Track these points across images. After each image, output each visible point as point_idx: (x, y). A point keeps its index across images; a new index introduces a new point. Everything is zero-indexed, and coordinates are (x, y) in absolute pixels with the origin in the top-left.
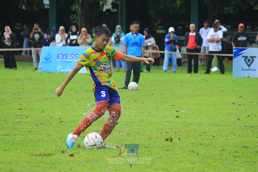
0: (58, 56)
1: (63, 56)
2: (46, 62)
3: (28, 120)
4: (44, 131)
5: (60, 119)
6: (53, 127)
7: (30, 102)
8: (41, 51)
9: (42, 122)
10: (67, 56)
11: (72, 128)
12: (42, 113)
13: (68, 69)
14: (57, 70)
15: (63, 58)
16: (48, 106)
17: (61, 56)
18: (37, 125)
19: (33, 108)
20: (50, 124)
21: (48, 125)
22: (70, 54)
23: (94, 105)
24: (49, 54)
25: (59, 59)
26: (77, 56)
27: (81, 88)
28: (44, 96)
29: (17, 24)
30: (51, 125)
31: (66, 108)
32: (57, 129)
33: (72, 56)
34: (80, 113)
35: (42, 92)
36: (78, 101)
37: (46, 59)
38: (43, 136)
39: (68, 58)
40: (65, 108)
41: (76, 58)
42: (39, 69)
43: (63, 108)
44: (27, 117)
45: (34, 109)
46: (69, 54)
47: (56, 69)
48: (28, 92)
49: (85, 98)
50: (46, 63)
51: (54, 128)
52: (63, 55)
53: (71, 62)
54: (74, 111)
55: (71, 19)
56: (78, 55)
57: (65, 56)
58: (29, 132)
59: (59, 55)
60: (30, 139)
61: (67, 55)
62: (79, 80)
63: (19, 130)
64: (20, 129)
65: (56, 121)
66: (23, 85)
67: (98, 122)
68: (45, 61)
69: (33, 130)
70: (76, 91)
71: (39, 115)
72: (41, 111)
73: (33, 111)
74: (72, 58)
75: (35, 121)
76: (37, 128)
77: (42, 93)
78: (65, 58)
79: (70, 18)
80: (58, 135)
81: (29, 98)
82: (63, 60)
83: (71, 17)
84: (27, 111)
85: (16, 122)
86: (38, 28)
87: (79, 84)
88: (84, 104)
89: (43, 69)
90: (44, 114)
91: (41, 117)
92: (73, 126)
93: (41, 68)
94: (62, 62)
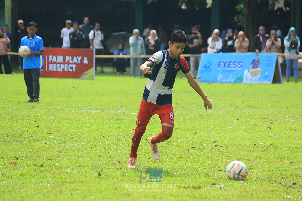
0: (219, 64)
1: (225, 64)
2: (206, 71)
3: (179, 143)
4: (195, 158)
5: (214, 142)
6: (205, 153)
7: (184, 120)
8: (200, 57)
9: (193, 146)
10: (229, 65)
11: (227, 153)
12: (195, 134)
13: (230, 79)
14: (218, 79)
15: (225, 67)
16: (203, 125)
17: (222, 64)
18: (189, 150)
19: (186, 128)
20: (203, 148)
21: (200, 149)
22: (233, 62)
23: (255, 124)
24: (209, 62)
25: (220, 67)
26: (240, 63)
27: (243, 103)
28: (200, 112)
29: (176, 25)
30: (204, 150)
31: (224, 128)
32: (210, 155)
33: (235, 63)
34: (239, 135)
35: (198, 107)
36: (238, 119)
37: (205, 67)
38: (193, 163)
39: (230, 66)
40: (222, 128)
41: (240, 66)
42: (198, 78)
43: (219, 128)
44: (178, 140)
45: (186, 130)
46: (231, 62)
47: (216, 79)
48: (183, 107)
49: (246, 115)
50: (205, 73)
51: (207, 154)
52: (225, 62)
53: (234, 71)
54: (231, 132)
55: (236, 20)
56: (242, 63)
57: (227, 65)
58: (178, 158)
59: (221, 63)
60: (179, 167)
61: (229, 63)
62: (242, 93)
63: (167, 156)
64: (169, 155)
65: (210, 145)
66: (178, 99)
67: (258, 147)
68: (204, 69)
69: (183, 156)
70: (237, 107)
71: (192, 137)
72: (194, 133)
73: (185, 133)
74: (235, 66)
75: (187, 145)
76: (188, 154)
77: (198, 109)
78: (228, 66)
79: (234, 19)
80: (210, 163)
81: (183, 116)
82: (224, 68)
83: (236, 18)
84: (179, 132)
85: (165, 145)
86: (197, 31)
87: (241, 97)
88: (244, 124)
89: (202, 79)
90: (197, 136)
91: (194, 140)
92: (229, 151)
93: (200, 78)
94: (224, 71)
